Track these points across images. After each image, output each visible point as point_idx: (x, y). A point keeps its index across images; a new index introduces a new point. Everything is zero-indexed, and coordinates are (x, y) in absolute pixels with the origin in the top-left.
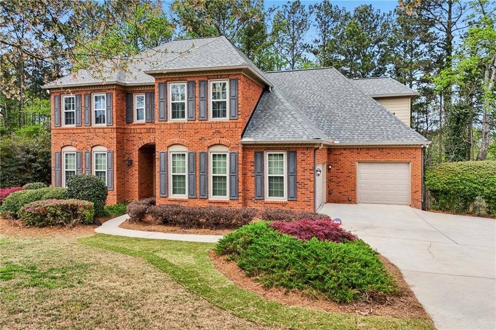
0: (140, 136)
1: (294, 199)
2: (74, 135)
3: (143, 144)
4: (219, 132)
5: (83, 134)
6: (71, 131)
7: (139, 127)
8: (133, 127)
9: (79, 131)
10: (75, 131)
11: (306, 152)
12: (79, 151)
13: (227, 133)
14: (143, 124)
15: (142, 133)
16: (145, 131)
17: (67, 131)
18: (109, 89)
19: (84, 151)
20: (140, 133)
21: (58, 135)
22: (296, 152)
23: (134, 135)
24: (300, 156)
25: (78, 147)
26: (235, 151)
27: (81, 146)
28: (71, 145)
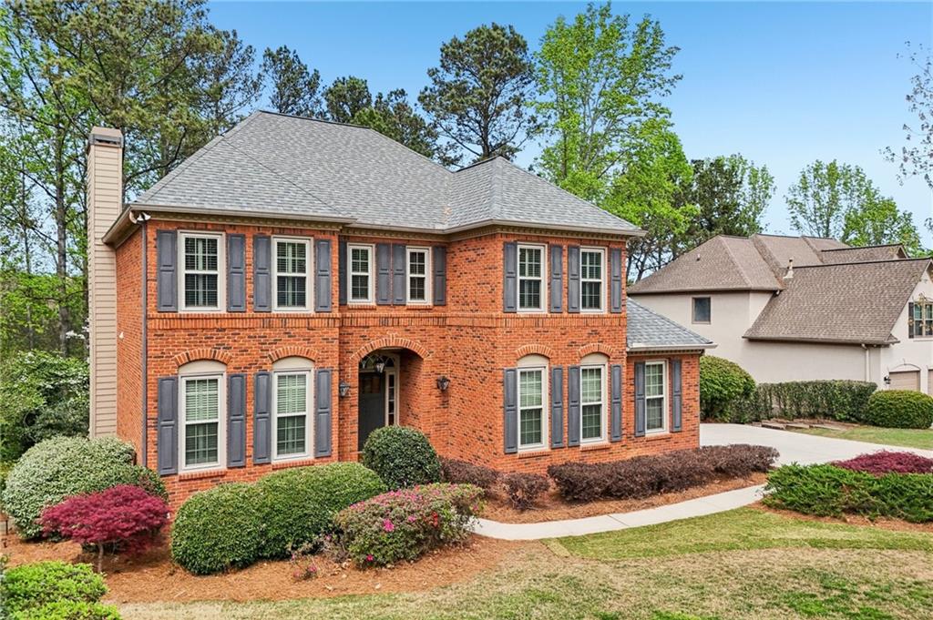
0: (365, 332)
1: (679, 429)
2: (220, 334)
3: (371, 350)
4: (597, 333)
5: (247, 332)
6: (213, 324)
7: (364, 313)
8: (348, 315)
9: (239, 324)
10: (225, 324)
11: (691, 360)
12: (238, 372)
13: (608, 333)
14: (372, 309)
15: (368, 327)
16: (376, 321)
17: (200, 324)
18: (324, 232)
19: (251, 373)
20: (364, 327)
21: (170, 333)
22: (681, 362)
23: (350, 331)
24: (684, 366)
25: (234, 364)
26: (618, 364)
27: (243, 360)
28: (213, 360)
